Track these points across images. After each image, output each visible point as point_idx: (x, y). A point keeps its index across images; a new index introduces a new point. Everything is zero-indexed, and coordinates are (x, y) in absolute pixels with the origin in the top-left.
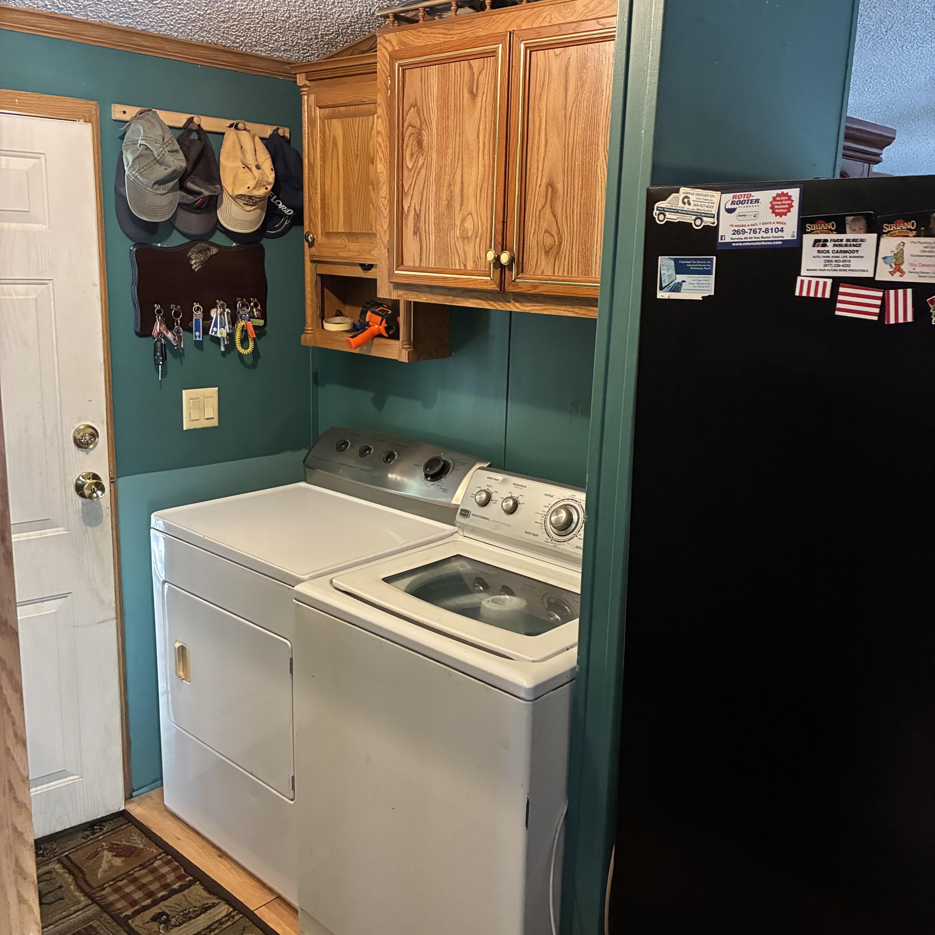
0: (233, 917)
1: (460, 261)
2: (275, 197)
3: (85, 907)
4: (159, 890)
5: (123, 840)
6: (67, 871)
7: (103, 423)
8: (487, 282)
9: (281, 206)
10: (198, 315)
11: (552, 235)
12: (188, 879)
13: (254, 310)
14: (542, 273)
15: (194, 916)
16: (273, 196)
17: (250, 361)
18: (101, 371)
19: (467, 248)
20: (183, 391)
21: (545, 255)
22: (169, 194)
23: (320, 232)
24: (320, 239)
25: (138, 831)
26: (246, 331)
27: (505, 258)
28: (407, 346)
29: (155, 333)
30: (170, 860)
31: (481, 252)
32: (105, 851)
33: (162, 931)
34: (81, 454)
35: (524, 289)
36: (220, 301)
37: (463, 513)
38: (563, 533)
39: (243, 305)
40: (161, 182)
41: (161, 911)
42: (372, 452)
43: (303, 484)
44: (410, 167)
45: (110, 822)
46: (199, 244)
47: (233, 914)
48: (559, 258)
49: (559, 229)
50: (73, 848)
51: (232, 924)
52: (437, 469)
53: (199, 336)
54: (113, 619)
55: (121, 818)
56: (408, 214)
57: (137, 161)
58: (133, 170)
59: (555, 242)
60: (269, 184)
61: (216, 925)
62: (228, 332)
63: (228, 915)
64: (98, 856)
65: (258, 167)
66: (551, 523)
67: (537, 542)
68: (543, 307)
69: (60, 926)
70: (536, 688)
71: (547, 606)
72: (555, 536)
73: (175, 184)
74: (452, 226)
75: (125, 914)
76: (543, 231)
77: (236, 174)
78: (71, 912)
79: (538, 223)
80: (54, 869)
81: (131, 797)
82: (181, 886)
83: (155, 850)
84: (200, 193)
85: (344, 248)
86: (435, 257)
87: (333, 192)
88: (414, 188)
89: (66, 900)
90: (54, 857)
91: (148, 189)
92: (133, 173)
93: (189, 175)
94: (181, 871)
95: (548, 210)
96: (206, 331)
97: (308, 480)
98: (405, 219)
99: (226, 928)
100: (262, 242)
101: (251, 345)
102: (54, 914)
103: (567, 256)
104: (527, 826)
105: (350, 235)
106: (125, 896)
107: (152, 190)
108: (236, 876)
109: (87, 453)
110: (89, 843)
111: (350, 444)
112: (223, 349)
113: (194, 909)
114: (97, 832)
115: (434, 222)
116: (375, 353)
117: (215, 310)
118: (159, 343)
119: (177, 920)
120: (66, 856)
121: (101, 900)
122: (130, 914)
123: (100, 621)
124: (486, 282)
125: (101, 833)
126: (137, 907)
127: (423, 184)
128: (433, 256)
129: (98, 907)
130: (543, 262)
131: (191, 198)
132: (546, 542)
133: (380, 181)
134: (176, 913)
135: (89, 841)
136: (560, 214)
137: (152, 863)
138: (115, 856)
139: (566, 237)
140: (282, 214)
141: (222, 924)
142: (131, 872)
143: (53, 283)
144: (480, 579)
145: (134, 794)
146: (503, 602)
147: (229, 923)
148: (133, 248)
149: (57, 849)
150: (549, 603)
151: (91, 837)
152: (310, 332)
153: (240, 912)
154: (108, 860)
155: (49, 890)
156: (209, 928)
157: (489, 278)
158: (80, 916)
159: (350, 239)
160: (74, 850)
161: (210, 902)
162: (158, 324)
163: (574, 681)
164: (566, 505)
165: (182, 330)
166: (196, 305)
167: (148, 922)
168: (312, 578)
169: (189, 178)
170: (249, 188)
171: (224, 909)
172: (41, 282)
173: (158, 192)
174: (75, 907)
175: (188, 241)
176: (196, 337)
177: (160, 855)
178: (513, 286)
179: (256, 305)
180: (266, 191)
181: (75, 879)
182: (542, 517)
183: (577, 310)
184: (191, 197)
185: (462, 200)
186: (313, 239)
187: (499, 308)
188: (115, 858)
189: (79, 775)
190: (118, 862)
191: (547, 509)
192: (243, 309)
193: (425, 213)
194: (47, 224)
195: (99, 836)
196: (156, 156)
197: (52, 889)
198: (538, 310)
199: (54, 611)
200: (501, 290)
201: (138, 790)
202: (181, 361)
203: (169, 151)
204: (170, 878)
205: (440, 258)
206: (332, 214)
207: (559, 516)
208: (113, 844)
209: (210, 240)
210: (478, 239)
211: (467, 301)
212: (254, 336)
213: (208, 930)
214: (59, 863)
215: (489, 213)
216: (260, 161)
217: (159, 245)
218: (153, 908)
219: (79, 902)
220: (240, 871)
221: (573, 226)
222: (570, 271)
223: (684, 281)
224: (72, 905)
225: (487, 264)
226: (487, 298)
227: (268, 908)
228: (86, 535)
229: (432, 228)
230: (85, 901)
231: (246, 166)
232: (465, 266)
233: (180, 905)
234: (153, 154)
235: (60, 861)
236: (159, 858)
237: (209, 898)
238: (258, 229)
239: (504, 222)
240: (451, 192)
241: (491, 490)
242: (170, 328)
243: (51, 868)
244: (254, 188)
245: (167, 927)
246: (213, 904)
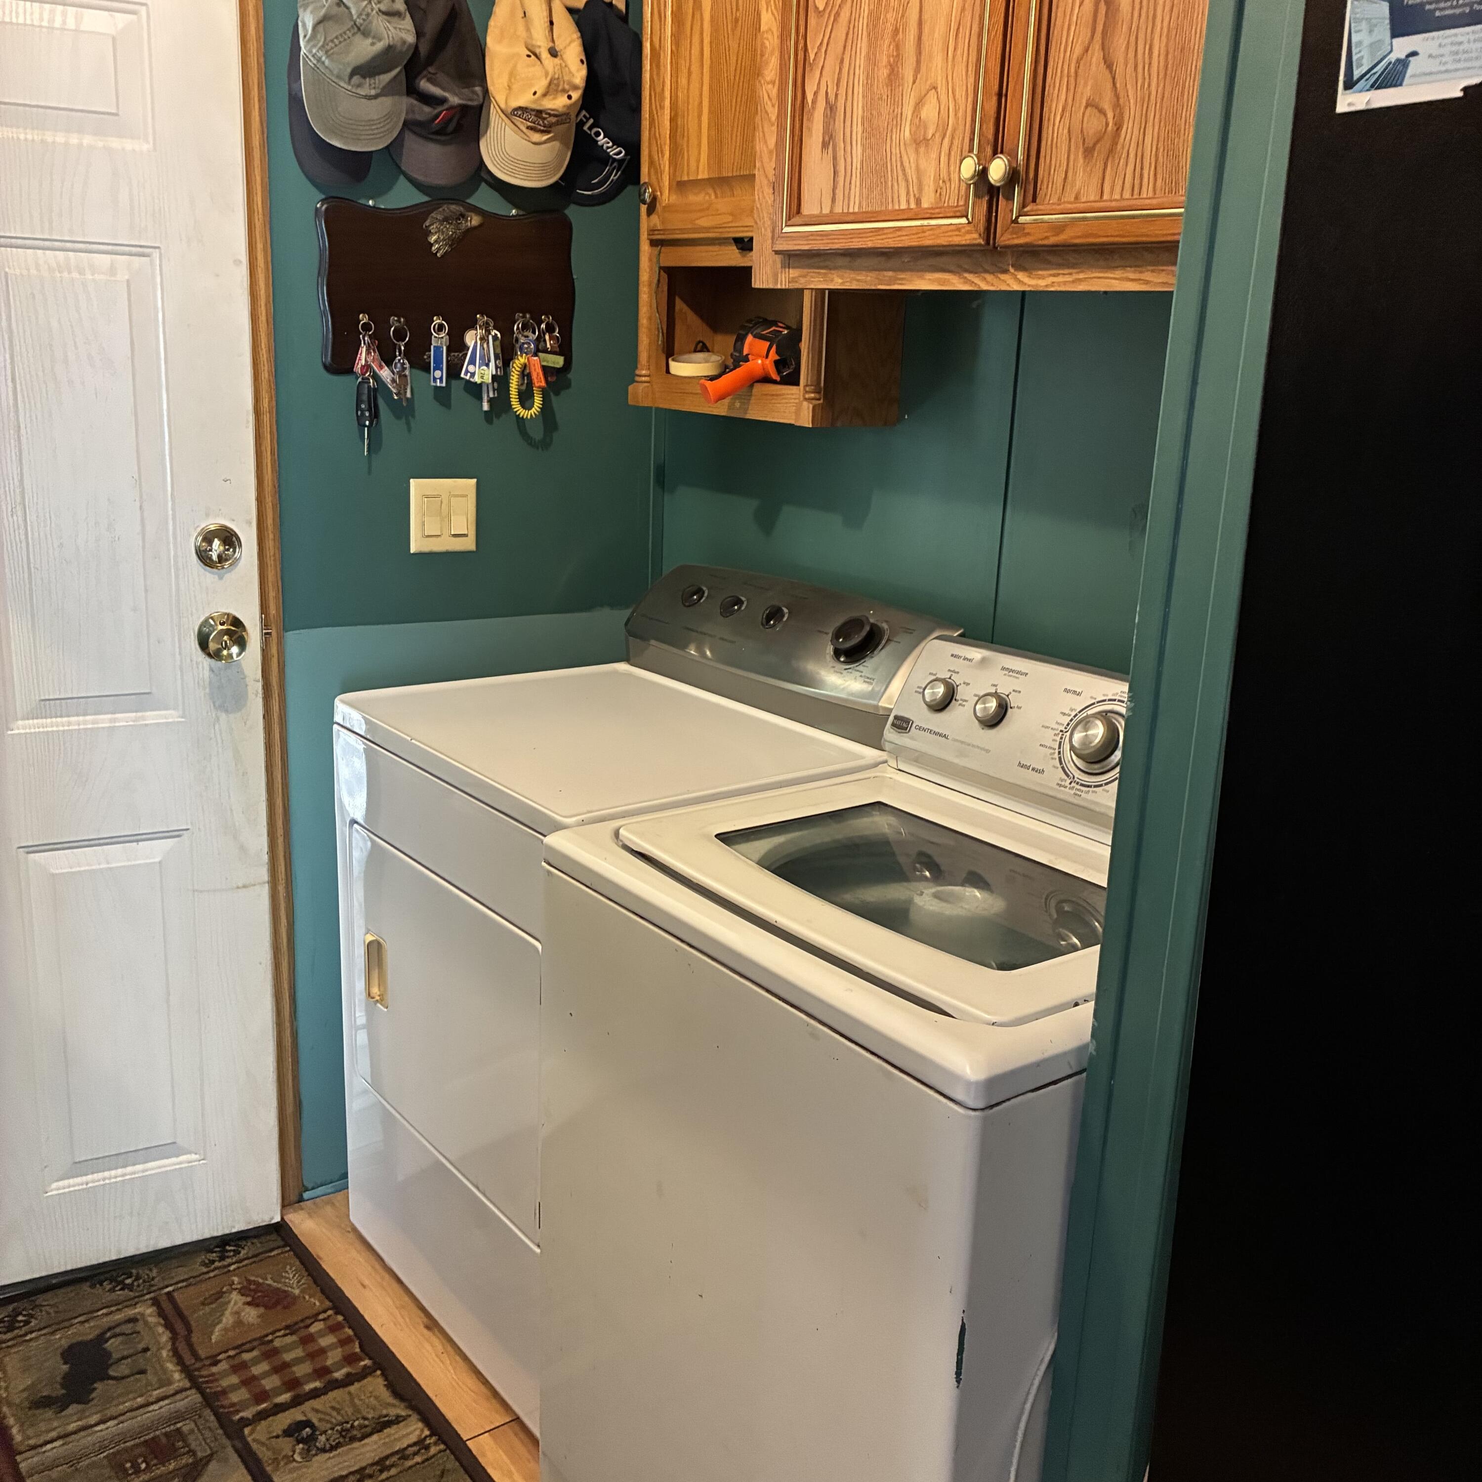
0: (427, 1448)
1: (908, 193)
2: (591, 121)
3: (177, 1393)
4: (310, 1378)
5: (269, 1276)
6: (163, 1322)
7: (249, 523)
8: (959, 230)
9: (602, 140)
10: (440, 340)
11: (1102, 112)
12: (362, 1363)
13: (547, 337)
14: (1076, 198)
15: (359, 1436)
16: (588, 119)
17: (537, 433)
18: (247, 427)
19: (923, 164)
20: (412, 481)
21: (1085, 157)
22: (382, 99)
23: (667, 183)
24: (666, 197)
25: (298, 1263)
26: (529, 376)
27: (997, 170)
28: (812, 395)
29: (358, 368)
30: (339, 1323)
31: (952, 168)
32: (235, 1293)
33: (297, 1457)
34: (208, 576)
35: (1034, 238)
36: (482, 315)
37: (898, 723)
38: (1096, 768)
39: (525, 327)
40: (365, 71)
41: (304, 1418)
42: (743, 608)
43: (623, 667)
44: (821, 8)
45: (255, 1241)
46: (445, 207)
47: (428, 1442)
48: (1113, 161)
49: (1117, 97)
50: (183, 1281)
51: (423, 1462)
52: (856, 640)
53: (441, 379)
54: (264, 883)
55: (274, 1236)
56: (813, 108)
57: (321, 28)
58: (314, 46)
59: (1107, 124)
60: (575, 88)
61: (394, 1459)
62: (494, 373)
63: (421, 1444)
64: (222, 1300)
65: (553, 53)
66: (1072, 748)
67: (1041, 785)
68: (1075, 276)
69: (125, 1424)
70: (992, 1083)
71: (1055, 916)
72: (1078, 774)
73: (395, 77)
74: (897, 119)
75: (242, 1414)
76: (1084, 104)
77: (515, 66)
78: (151, 1400)
79: (1072, 87)
80: (142, 1315)
81: (301, 1200)
82: (348, 1375)
83: (317, 1302)
84: (442, 101)
85: (708, 209)
86: (861, 189)
87: (691, 101)
88: (826, 51)
89: (150, 1376)
90: (149, 1293)
91: (342, 84)
92: (314, 51)
93: (425, 67)
94: (353, 1347)
95: (1096, 54)
96: (454, 371)
97: (631, 661)
98: (808, 120)
99: (411, 1467)
100: (567, 212)
101: (538, 400)
102: (121, 1400)
103: (1132, 155)
104: (958, 1380)
105: (720, 182)
106: (249, 1382)
107: (349, 88)
108: (450, 1368)
109: (221, 578)
110: (212, 1274)
111: (706, 594)
112: (486, 407)
113: (362, 1421)
114: (228, 1257)
115: (863, 118)
116: (755, 413)
117: (473, 332)
118: (366, 386)
119: (328, 1440)
120: (169, 1293)
121: (207, 1382)
122: (250, 1416)
123: (240, 885)
124: (958, 228)
125: (234, 1260)
126: (264, 1405)
127: (844, 38)
128: (858, 189)
129: (199, 1395)
130: (1080, 174)
131: (427, 111)
132: (1060, 785)
133: (766, 47)
134: (329, 1426)
135: (213, 1271)
136: (1121, 60)
137: (308, 1327)
138: (249, 1304)
139: (1132, 111)
140: (605, 159)
141: (405, 1458)
142: (270, 1337)
143: (161, 254)
144: (929, 856)
145: (306, 1195)
146: (959, 898)
147: (418, 1459)
148: (322, 205)
149: (156, 1280)
150: (1060, 911)
151: (217, 1264)
152: (643, 379)
153: (441, 1440)
154: (236, 1308)
155: (125, 1353)
156: (381, 1464)
157: (964, 221)
158: (164, 1408)
159: (718, 192)
160: (184, 1284)
161: (393, 1412)
162: (364, 349)
163: (1084, 1074)
164: (1107, 712)
165: (407, 365)
166: (437, 321)
167: (277, 1437)
168: (583, 823)
169: (425, 73)
170: (535, 93)
171: (415, 1430)
172: (142, 252)
173: (362, 92)
174: (161, 1390)
175: (426, 199)
176: (435, 379)
177: (325, 1311)
178: (1012, 233)
179: (550, 329)
180: (569, 102)
181: (174, 1339)
182: (1055, 735)
183: (1147, 276)
184: (427, 109)
185: (918, 62)
186: (654, 199)
187: (984, 287)
188: (248, 1309)
189: (200, 1154)
190: (251, 1315)
191: (1067, 720)
192: (526, 334)
193: (846, 99)
194: (151, 142)
195: (230, 1265)
196: (355, 17)
197: (131, 1351)
198: (1065, 283)
199: (157, 860)
200: (988, 243)
201: (313, 1188)
202: (408, 424)
203: (380, 10)
204: (334, 1357)
205: (871, 190)
206: (688, 146)
207: (1090, 732)
208: (250, 1282)
209: (468, 201)
210: (946, 141)
211: (922, 278)
212: (543, 384)
213: (379, 1468)
214: (153, 1305)
215: (971, 80)
216: (559, 45)
217: (371, 203)
218: (292, 1410)
219: (170, 1382)
220: (458, 1358)
221: (1149, 85)
222: (1137, 187)
223: (1414, 54)
224: (156, 1386)
225: (963, 187)
226: (960, 266)
227: (495, 1439)
228: (217, 727)
229: (858, 129)
230: (179, 1381)
231: (533, 54)
232: (918, 202)
233: (338, 1411)
234: (350, 13)
235: (156, 1302)
236: (321, 1317)
237: (394, 1406)
238: (556, 183)
239: (1000, 95)
240: (897, 47)
241: (957, 679)
242: (388, 360)
243: (139, 1313)
244: (545, 95)
245: (309, 1450)
246: (398, 1416)
